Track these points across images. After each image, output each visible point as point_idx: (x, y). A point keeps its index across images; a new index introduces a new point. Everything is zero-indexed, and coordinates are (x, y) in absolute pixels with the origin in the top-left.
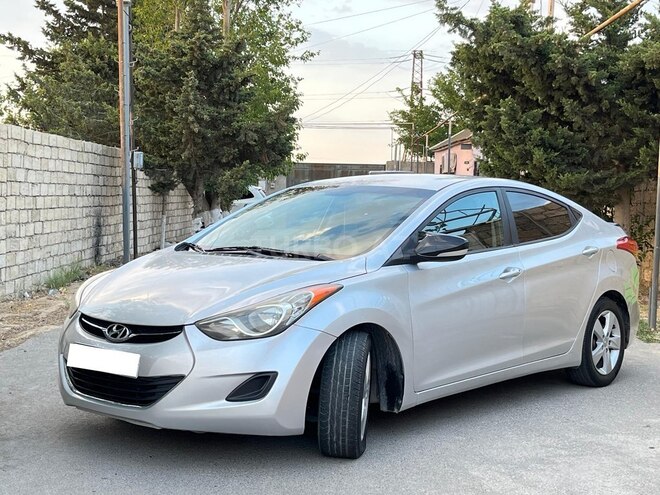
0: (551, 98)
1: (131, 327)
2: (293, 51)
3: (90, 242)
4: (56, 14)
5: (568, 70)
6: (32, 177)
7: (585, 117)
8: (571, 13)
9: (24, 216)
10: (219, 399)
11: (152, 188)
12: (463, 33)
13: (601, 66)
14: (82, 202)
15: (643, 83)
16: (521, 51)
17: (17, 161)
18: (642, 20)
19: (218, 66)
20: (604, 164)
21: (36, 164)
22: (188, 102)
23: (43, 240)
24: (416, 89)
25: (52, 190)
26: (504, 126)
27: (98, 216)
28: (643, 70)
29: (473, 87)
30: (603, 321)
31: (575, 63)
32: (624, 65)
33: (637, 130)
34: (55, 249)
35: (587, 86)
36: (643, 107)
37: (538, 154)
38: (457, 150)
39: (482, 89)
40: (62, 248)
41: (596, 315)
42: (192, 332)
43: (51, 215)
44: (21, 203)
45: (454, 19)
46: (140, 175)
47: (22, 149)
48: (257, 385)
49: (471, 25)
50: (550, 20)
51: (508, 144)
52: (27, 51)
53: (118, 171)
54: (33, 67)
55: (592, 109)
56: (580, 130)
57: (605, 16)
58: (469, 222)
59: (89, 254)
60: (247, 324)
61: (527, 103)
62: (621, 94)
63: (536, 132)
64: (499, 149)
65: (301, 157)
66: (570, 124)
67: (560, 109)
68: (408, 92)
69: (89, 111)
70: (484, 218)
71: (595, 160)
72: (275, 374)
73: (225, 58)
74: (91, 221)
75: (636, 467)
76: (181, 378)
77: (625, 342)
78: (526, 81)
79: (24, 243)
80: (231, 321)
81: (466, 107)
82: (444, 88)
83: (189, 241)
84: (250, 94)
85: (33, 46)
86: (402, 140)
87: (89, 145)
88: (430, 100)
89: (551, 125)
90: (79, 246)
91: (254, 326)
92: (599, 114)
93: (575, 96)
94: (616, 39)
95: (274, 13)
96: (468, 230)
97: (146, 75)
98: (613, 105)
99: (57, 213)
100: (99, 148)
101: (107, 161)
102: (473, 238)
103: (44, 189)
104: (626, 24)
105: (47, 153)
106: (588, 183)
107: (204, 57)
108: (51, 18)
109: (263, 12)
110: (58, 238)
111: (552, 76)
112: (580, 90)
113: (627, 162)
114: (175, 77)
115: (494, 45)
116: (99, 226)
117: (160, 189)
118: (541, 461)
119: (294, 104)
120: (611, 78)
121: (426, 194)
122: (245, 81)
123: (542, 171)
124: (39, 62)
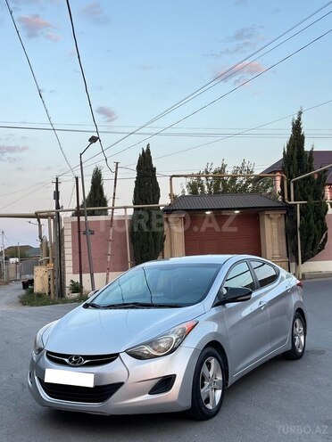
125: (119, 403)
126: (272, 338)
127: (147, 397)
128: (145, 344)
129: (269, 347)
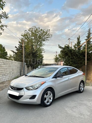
0: (72, 56)
1: (16, 88)
2: (43, 52)
3: (20, 73)
4: (17, 48)
5: (74, 53)
6: (13, 66)
7: (76, 58)
8: (74, 46)
9: (12, 70)
10: (28, 99)
11: (27, 67)
12: (62, 49)
13: (78, 52)
14: (19, 69)
15: (83, 54)
16: (68, 51)
17: (11, 64)
18: (82, 47)
19: (34, 53)
20: (79, 64)
21: (13, 64)
22: (31, 57)
23: (14, 73)
24: (56, 55)
25: (15, 67)
26: (67, 59)
27: (21, 70)
28: (83, 53)
29: (63, 55)
30: (81, 84)
31: (75, 52)
32: (81, 52)
33: (82, 60)
34: (15, 74)
35: (76, 54)
36: (83, 57)
37: (71, 62)
38: (61, 62)
39: (64, 55)
40: (16, 74)
41: (80, 84)
42: (24, 89)
43: (15, 70)
44: (11, 69)
45: (60, 47)
46: (26, 65)
47: (11, 63)
48: (33, 97)
49: (62, 48)
50: (71, 47)
51: (67, 61)
52: (14, 52)
53: (23, 65)
54: (14, 54)
55: (77, 57)
56: (76, 60)
57: (78, 47)
58: (64, 71)
59: (20, 75)
60: (32, 88)
61: (69, 57)
62: (80, 55)
63: (71, 60)
64: (66, 62)
65: (44, 63)
66: (74, 59)
67: (73, 57)
68: (56, 56)
69: (20, 58)
70: (65, 71)
71: (77, 63)
72: (36, 95)
73: (35, 52)
74: (20, 71)
75: (89, 108)
76: (23, 96)
77: (84, 87)
78: (69, 54)
79: (12, 74)
80: (30, 87)
81: (62, 57)
82: (59, 55)
83: (27, 75)
84: (38, 56)
85: (15, 51)
86: (55, 61)
87: (20, 62)
88: (58, 57)
89: (72, 59)
90: (18, 74)
91: (33, 88)
92: (78, 58)
93: (75, 56)
94: (79, 49)
95: (41, 48)
96: (63, 72)
97: (26, 54)
98: (79, 57)
99: (16, 70)
100: (21, 62)
101: (22, 64)
102: (64, 73)
103: (14, 67)
104: (80, 48)
105: (15, 63)
106: (77, 66)
107: (33, 52)
108: (17, 49)
109: (40, 47)
110: (16, 73)
111: (72, 53)
112: (76, 55)
113: (81, 63)
114: (29, 55)
115: (65, 50)
116: (21, 71)
117: (28, 67)
118: (75, 107)
119: (43, 57)
120: (79, 54)
121: (58, 68)
122: (37, 55)
123: (72, 65)
124: (15, 53)
125: (21, 100)
126: (72, 87)
127: (29, 100)
128: (31, 86)
129: (71, 89)
